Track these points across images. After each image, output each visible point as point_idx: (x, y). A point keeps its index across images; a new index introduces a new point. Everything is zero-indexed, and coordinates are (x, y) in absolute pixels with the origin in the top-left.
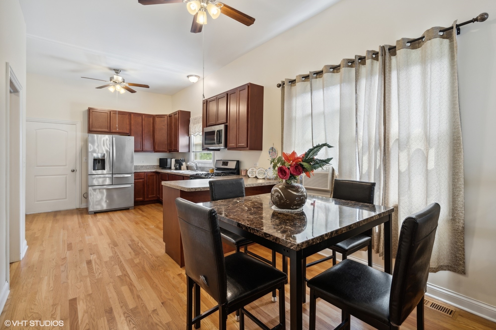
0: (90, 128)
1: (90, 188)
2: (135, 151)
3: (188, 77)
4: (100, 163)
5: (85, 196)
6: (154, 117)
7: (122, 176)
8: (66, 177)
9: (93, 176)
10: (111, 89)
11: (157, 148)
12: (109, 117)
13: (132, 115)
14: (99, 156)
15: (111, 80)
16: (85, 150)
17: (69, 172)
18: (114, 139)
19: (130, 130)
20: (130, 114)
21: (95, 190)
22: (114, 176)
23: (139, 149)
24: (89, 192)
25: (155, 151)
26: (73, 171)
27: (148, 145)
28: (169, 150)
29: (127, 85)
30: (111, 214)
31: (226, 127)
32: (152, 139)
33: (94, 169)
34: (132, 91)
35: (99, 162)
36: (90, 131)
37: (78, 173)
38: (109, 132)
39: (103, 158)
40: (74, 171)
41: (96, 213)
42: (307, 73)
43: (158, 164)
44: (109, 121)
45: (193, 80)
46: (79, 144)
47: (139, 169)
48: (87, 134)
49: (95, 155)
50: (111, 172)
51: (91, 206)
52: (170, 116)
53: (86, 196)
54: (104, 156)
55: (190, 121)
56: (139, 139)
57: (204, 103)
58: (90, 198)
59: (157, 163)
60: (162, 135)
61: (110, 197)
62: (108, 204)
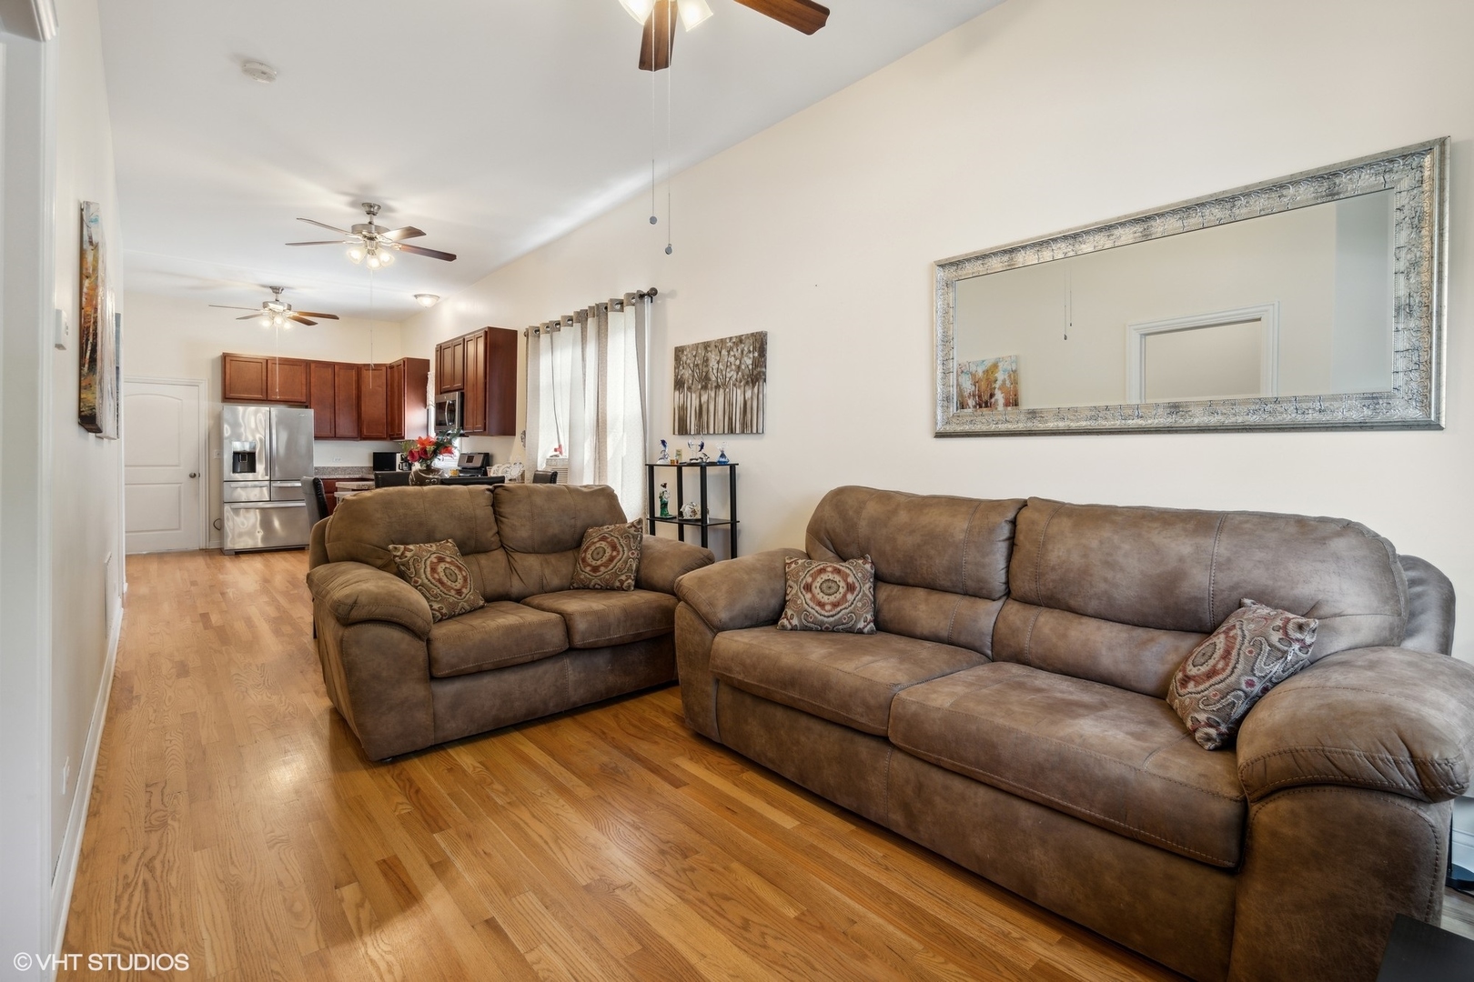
0: (227, 392)
1: (227, 508)
2: (317, 438)
3: (416, 296)
4: (246, 460)
5: (217, 524)
6: (359, 369)
7: (289, 484)
8: (180, 487)
9: (233, 484)
10: (265, 323)
11: (365, 432)
12: (264, 370)
13: (313, 366)
14: (247, 448)
15: (265, 307)
16: (215, 437)
17: (186, 477)
18: (273, 413)
19: (309, 395)
20: (307, 364)
21: (236, 511)
22: (274, 484)
23: (327, 433)
24: (226, 515)
25: (361, 436)
26: (193, 476)
27: (345, 423)
28: (390, 435)
29: (296, 315)
30: (268, 556)
31: (462, 396)
32: (355, 414)
33: (234, 471)
34: (309, 323)
35: (243, 459)
36: (227, 398)
37: (202, 480)
38: (266, 400)
39: (252, 451)
40: (195, 475)
41: (239, 553)
42: (557, 318)
43: (371, 464)
44: (264, 378)
45: (426, 302)
46: (205, 423)
47: (330, 473)
48: (219, 405)
49: (238, 446)
50: (268, 478)
51: (229, 540)
52: (391, 367)
53: (218, 526)
54: (254, 448)
55: (427, 378)
56: (328, 414)
57: (437, 351)
58: (228, 525)
59: (366, 462)
60: (375, 407)
61: (266, 524)
62: (264, 539)
